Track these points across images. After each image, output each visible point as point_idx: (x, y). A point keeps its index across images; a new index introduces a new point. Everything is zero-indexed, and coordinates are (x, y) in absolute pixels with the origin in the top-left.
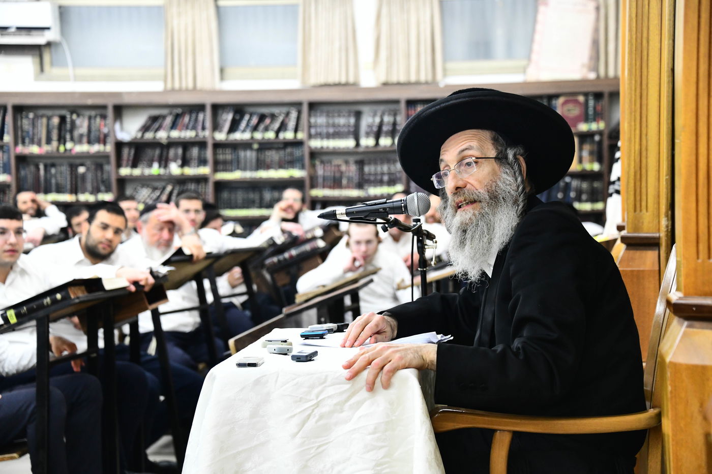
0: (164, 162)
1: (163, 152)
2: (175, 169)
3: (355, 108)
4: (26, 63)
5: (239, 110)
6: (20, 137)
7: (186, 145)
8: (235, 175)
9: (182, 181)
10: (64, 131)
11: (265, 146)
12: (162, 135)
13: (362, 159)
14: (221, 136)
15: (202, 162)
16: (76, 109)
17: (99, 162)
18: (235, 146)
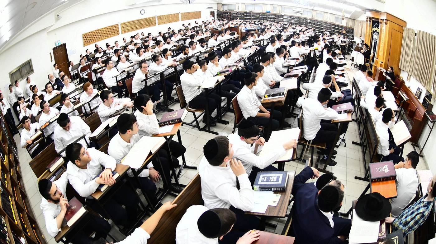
0: (311, 24)
1: (312, 23)
2: (312, 25)
3: (327, 23)
4: (301, 14)
5: (318, 21)
6: (300, 20)
7: (313, 23)
8: (317, 26)
9: (313, 26)
10: (303, 20)
11: (320, 25)
12: (311, 22)
13: (328, 28)
14: (316, 23)
15: (315, 25)
16: (304, 18)
17: (306, 23)
18: (317, 24)
